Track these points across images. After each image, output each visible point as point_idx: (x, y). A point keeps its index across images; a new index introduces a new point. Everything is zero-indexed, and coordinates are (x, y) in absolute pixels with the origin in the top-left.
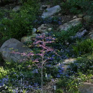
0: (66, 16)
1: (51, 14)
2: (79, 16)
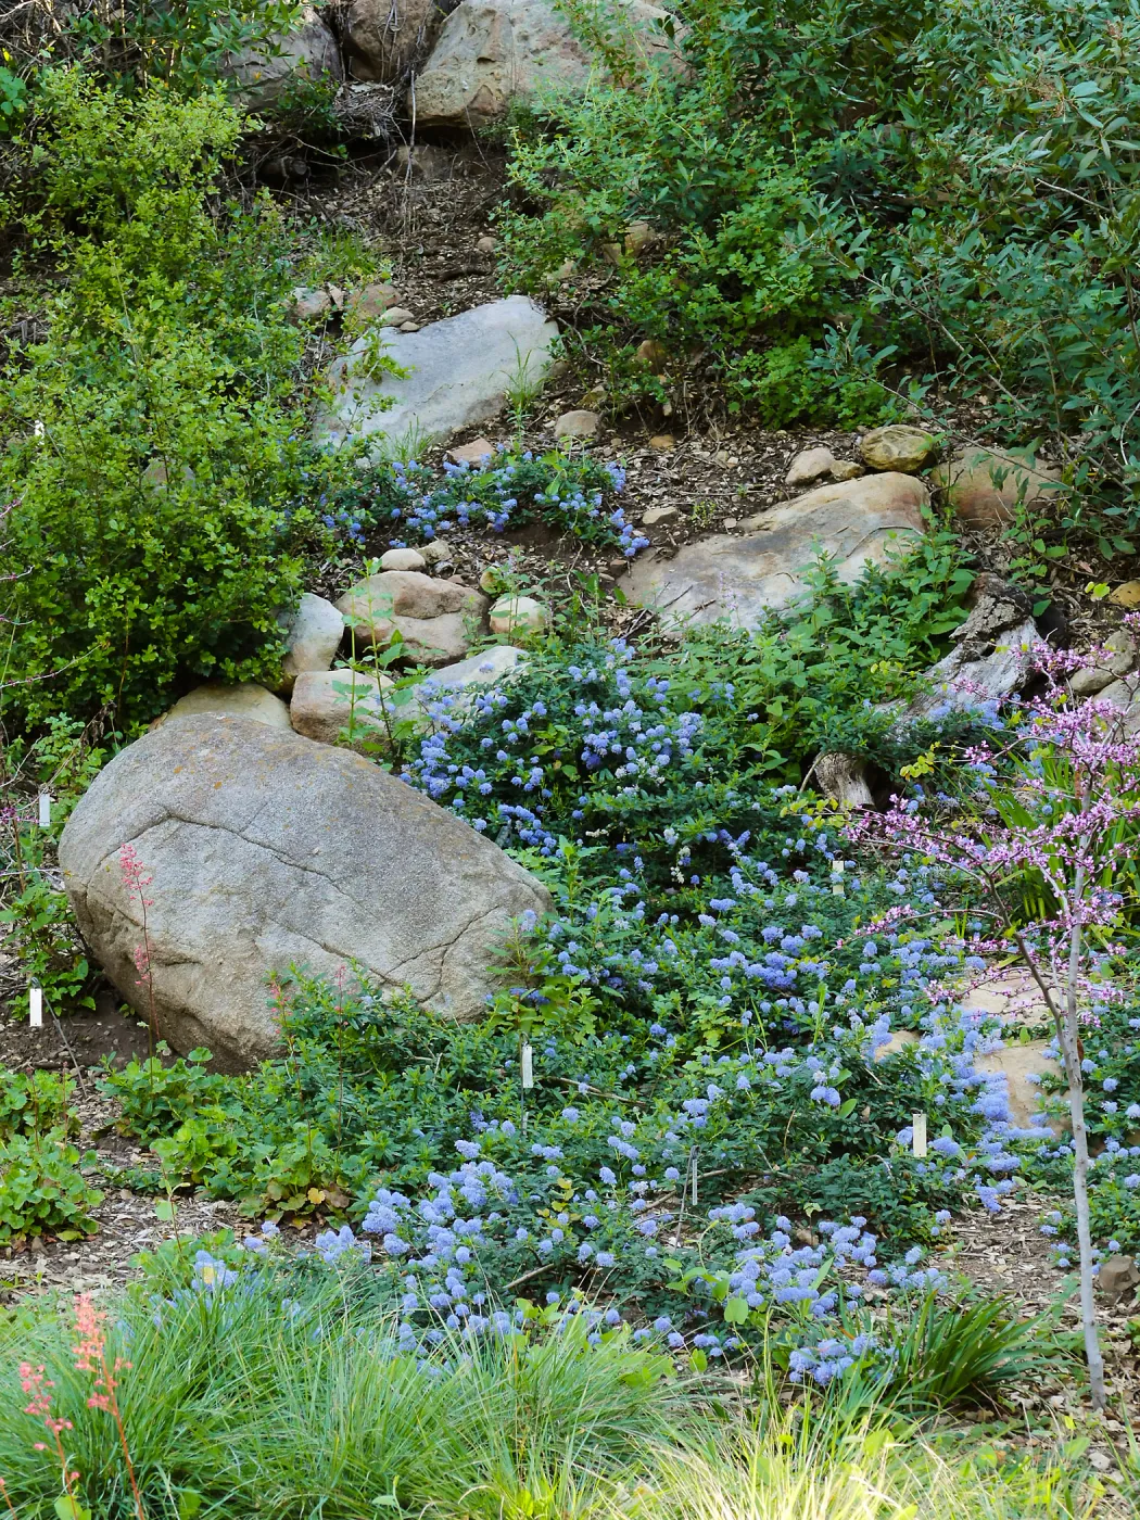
0: (663, 442)
1: (436, 410)
2: (879, 455)
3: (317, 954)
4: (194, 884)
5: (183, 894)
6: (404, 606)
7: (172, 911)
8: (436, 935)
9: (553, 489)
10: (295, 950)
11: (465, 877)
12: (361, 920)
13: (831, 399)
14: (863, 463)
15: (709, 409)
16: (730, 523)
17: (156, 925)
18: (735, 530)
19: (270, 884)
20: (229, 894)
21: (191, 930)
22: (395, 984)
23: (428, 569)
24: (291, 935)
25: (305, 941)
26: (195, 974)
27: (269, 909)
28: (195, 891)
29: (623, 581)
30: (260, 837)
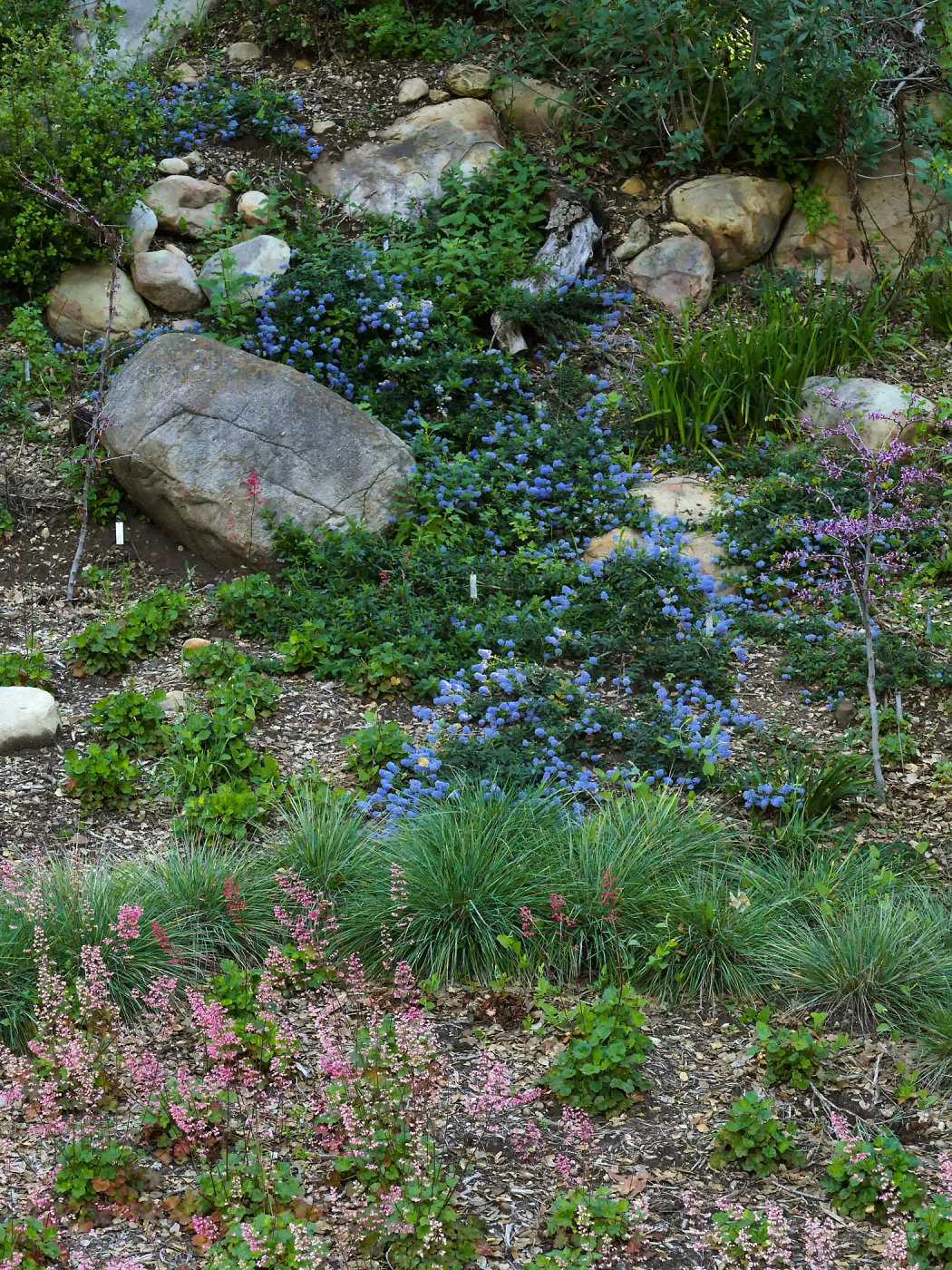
2: (459, 85)
3: (291, 497)
4: (208, 455)
5: (201, 460)
6: (185, 201)
7: (197, 472)
8: (360, 484)
9: (261, 113)
10: (276, 495)
11: (374, 447)
12: (315, 476)
13: (415, 40)
14: (449, 91)
15: (331, 43)
16: (372, 134)
17: (186, 479)
18: (376, 139)
19: (256, 454)
20: (232, 461)
21: (211, 482)
22: (339, 514)
23: (191, 172)
24: (274, 486)
25: (282, 490)
26: (213, 509)
27: (258, 470)
28: (209, 459)
29: (311, 176)
30: (246, 424)
